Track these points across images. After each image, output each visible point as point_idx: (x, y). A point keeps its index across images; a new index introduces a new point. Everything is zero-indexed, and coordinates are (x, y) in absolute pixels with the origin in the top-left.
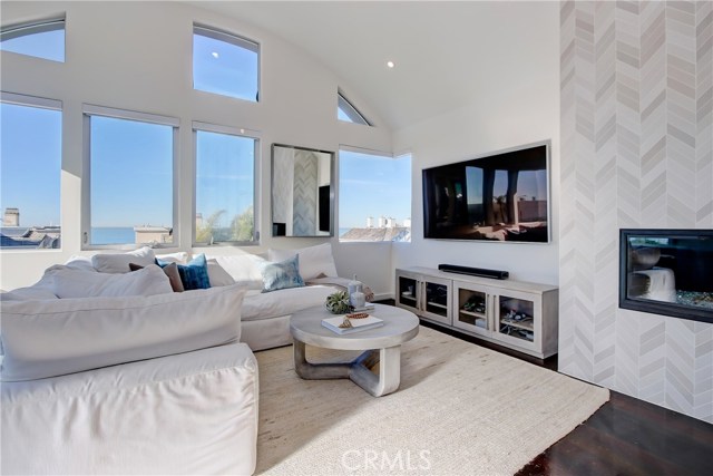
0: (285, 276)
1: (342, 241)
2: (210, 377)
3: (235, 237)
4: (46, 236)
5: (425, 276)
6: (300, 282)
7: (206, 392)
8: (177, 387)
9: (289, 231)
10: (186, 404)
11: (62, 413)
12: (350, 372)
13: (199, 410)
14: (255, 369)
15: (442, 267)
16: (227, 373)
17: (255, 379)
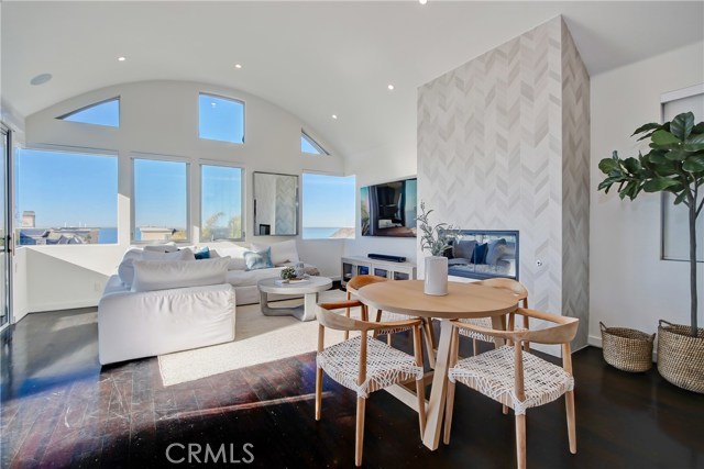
0: (261, 261)
1: (304, 238)
2: (214, 293)
3: (232, 236)
4: (62, 237)
5: (358, 261)
6: (271, 264)
7: (212, 300)
8: (200, 296)
9: (273, 231)
10: (204, 304)
11: (159, 301)
12: (292, 312)
13: (209, 307)
14: (234, 293)
15: (371, 256)
16: (221, 293)
17: (234, 297)
